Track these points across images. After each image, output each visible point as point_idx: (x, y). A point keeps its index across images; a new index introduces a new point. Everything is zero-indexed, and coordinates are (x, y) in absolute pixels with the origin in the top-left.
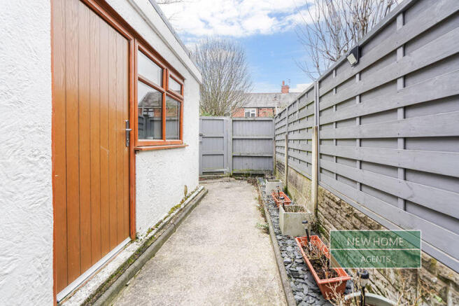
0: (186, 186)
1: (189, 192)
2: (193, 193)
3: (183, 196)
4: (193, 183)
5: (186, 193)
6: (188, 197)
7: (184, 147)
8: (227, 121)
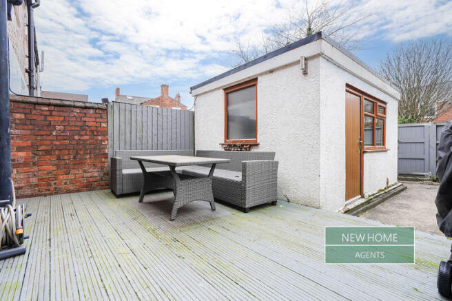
0: (387, 179)
1: (390, 184)
2: (393, 185)
3: (385, 185)
4: (393, 179)
5: (387, 183)
6: (389, 187)
7: (386, 151)
8: (429, 127)
